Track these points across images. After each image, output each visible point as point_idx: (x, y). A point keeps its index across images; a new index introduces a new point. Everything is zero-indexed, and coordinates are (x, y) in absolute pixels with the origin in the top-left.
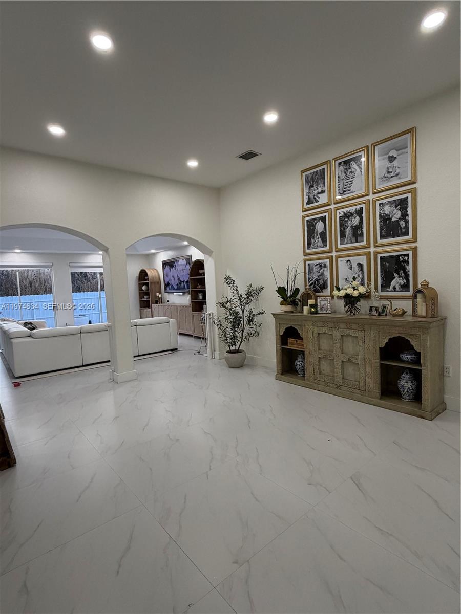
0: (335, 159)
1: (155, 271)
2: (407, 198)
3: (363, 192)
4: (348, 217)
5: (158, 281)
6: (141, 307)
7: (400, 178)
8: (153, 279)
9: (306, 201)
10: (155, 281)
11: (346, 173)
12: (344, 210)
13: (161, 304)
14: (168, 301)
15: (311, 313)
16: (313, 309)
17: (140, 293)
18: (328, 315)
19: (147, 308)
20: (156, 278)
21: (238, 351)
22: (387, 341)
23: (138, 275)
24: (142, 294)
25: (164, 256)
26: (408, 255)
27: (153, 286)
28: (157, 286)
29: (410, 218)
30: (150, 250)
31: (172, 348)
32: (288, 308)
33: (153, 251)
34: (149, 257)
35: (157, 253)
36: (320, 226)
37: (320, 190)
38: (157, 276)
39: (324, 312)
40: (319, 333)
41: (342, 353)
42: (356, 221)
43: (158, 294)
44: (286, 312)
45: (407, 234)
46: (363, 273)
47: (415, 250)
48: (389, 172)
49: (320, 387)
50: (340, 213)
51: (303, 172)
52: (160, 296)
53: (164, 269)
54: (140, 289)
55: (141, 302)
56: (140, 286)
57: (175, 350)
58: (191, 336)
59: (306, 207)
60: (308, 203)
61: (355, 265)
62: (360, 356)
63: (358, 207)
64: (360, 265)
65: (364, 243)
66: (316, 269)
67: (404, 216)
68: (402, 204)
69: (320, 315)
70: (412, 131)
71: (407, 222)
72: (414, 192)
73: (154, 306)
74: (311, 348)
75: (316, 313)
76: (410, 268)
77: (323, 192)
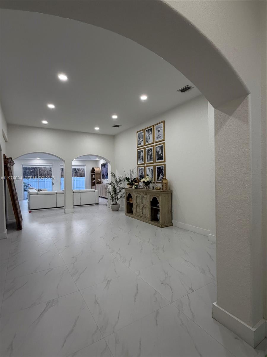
0: (146, 129)
1: (99, 168)
2: (162, 146)
3: (152, 142)
4: (149, 151)
5: (99, 173)
6: (92, 185)
7: (161, 138)
8: (97, 172)
9: (138, 144)
10: (98, 173)
11: (148, 134)
12: (148, 148)
13: (100, 184)
14: (103, 183)
15: (135, 188)
16: (136, 187)
17: (92, 179)
18: (142, 189)
19: (94, 186)
20: (99, 172)
21: (116, 204)
22: (152, 199)
23: (91, 170)
24: (93, 179)
25: (102, 162)
26: (163, 167)
27: (97, 175)
28: (99, 175)
29: (163, 153)
30: (96, 158)
31: (96, 203)
32: (129, 186)
33: (97, 159)
34: (97, 162)
35: (99, 160)
36: (142, 154)
37: (142, 140)
38: (99, 171)
39: (141, 188)
40: (136, 196)
41: (142, 204)
42: (150, 153)
43: (99, 179)
44: (129, 188)
45: (163, 159)
46: (153, 173)
47: (165, 165)
48: (158, 136)
49: (136, 217)
50: (147, 149)
51: (137, 132)
52: (100, 180)
53: (102, 167)
54: (92, 177)
55: (92, 183)
56: (92, 175)
57: (98, 204)
58: (104, 198)
59: (138, 146)
60: (139, 145)
61: (150, 170)
62: (146, 205)
63: (151, 148)
64: (152, 170)
65: (152, 162)
66: (141, 171)
67: (162, 152)
68: (161, 148)
69: (139, 189)
70: (164, 122)
71: (163, 154)
72: (164, 143)
73: (97, 185)
74: (134, 202)
75: (137, 188)
76: (164, 172)
77: (142, 141)
